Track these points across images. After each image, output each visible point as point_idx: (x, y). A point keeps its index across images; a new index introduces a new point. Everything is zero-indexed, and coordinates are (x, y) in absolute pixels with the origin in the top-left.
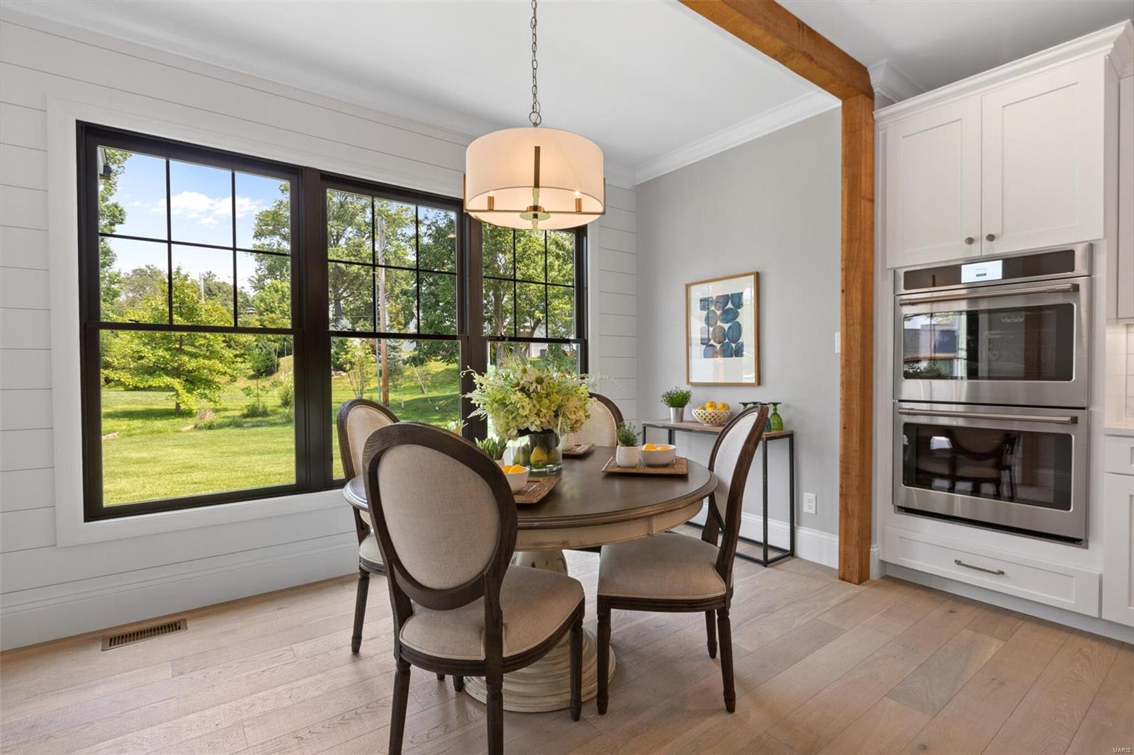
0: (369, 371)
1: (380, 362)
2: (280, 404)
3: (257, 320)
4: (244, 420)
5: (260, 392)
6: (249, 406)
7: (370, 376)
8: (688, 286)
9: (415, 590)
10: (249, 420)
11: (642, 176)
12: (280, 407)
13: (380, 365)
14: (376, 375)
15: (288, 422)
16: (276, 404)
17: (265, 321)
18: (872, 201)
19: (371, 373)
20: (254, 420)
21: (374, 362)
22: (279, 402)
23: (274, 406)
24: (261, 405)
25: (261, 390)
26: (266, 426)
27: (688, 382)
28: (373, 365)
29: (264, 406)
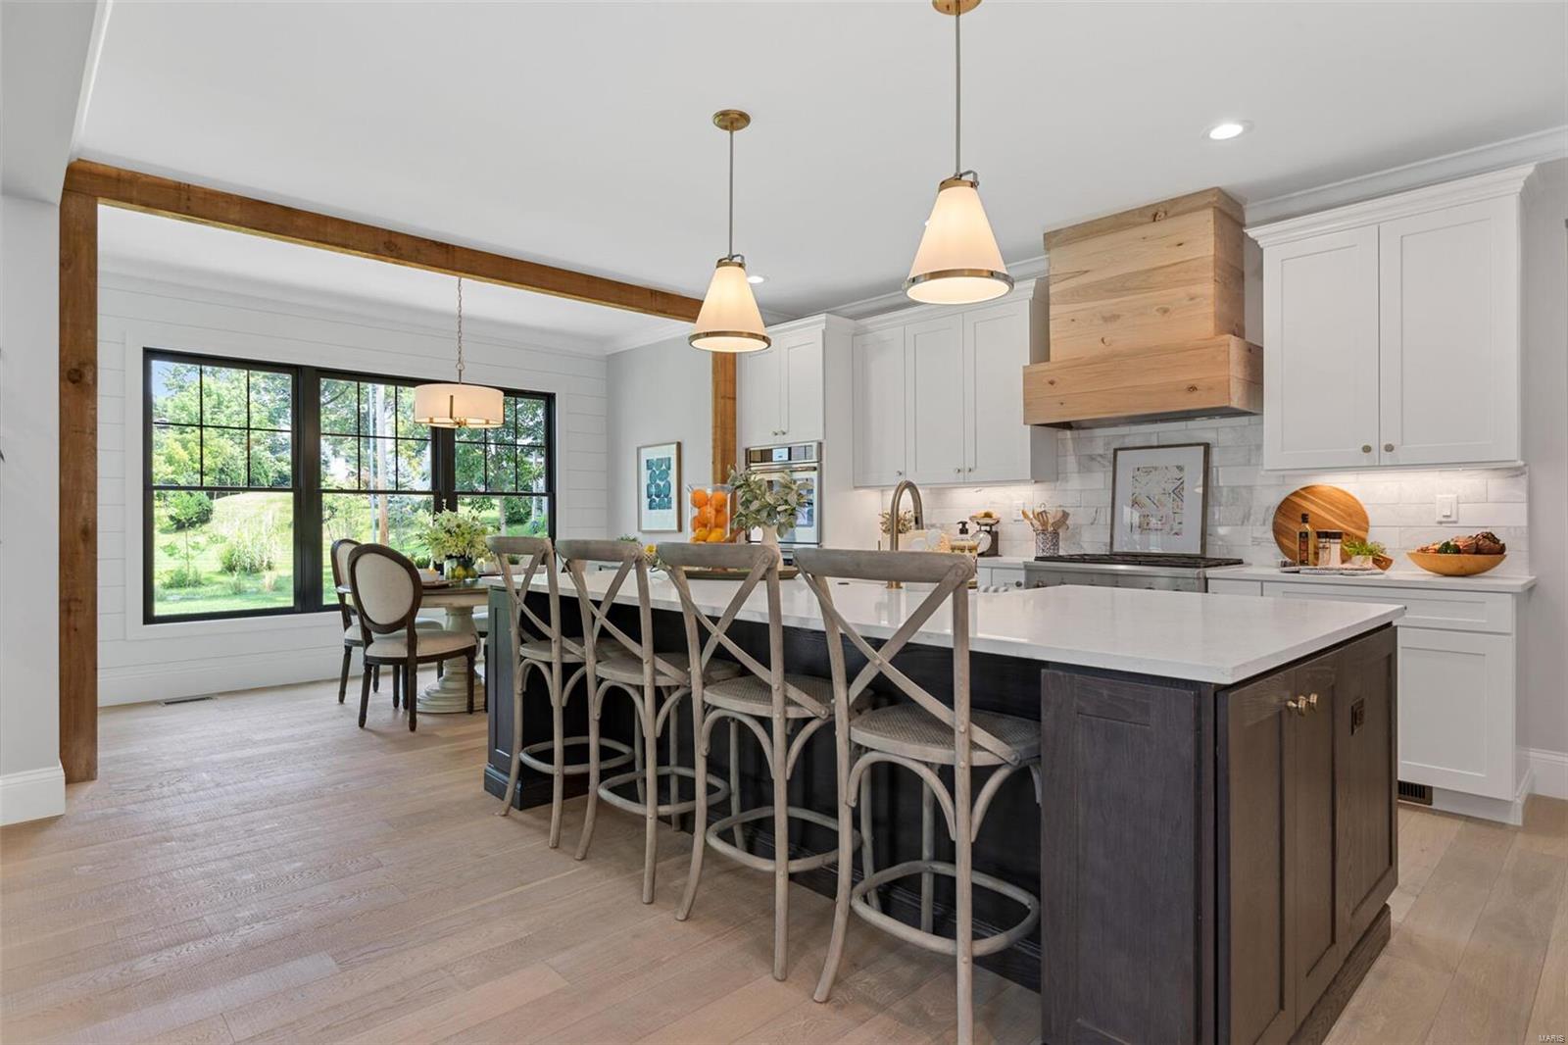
0: (360, 520)
1: (376, 506)
2: (220, 569)
3: (176, 440)
4: (168, 592)
5: (191, 552)
6: (172, 571)
7: (360, 528)
8: (639, 449)
9: (372, 625)
10: (174, 591)
11: (609, 350)
12: (221, 573)
13: (377, 511)
14: (371, 527)
15: (235, 594)
16: (212, 570)
17: (189, 442)
18: (734, 399)
19: (362, 524)
20: (184, 591)
21: (367, 508)
22: (219, 567)
23: (210, 572)
24: (192, 570)
25: (193, 548)
26: (201, 599)
27: (639, 530)
28: (367, 511)
29: (196, 573)
